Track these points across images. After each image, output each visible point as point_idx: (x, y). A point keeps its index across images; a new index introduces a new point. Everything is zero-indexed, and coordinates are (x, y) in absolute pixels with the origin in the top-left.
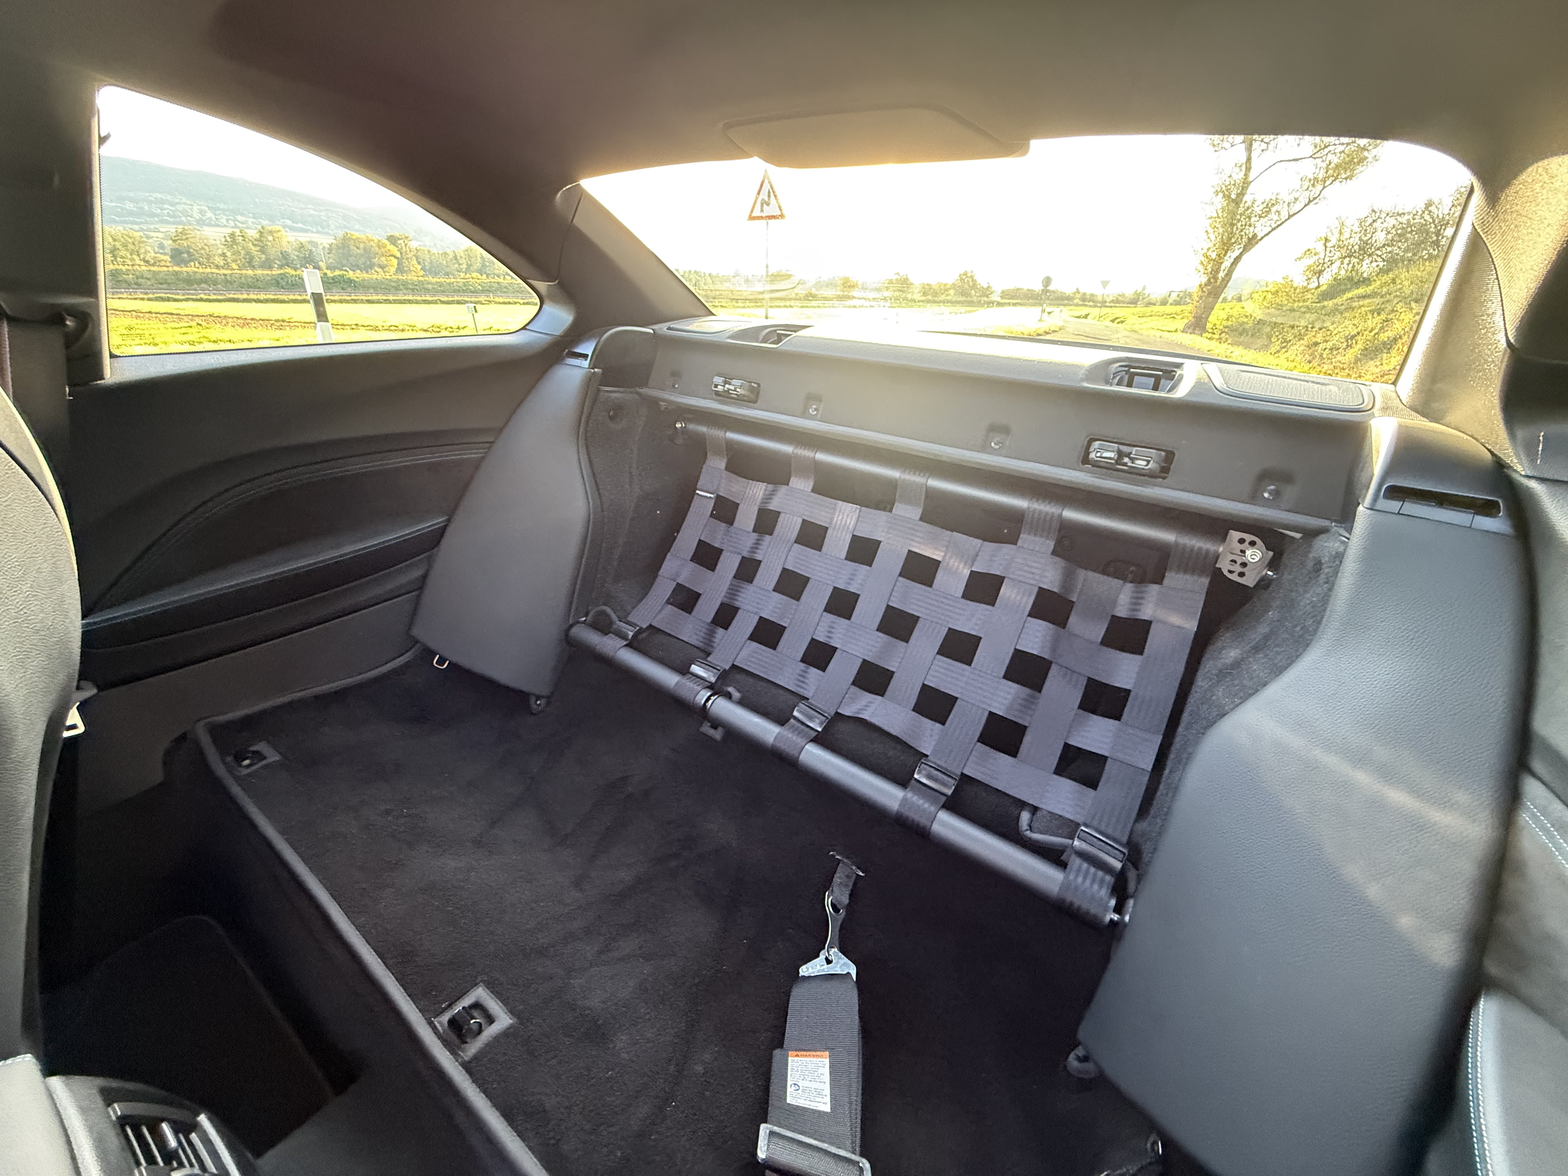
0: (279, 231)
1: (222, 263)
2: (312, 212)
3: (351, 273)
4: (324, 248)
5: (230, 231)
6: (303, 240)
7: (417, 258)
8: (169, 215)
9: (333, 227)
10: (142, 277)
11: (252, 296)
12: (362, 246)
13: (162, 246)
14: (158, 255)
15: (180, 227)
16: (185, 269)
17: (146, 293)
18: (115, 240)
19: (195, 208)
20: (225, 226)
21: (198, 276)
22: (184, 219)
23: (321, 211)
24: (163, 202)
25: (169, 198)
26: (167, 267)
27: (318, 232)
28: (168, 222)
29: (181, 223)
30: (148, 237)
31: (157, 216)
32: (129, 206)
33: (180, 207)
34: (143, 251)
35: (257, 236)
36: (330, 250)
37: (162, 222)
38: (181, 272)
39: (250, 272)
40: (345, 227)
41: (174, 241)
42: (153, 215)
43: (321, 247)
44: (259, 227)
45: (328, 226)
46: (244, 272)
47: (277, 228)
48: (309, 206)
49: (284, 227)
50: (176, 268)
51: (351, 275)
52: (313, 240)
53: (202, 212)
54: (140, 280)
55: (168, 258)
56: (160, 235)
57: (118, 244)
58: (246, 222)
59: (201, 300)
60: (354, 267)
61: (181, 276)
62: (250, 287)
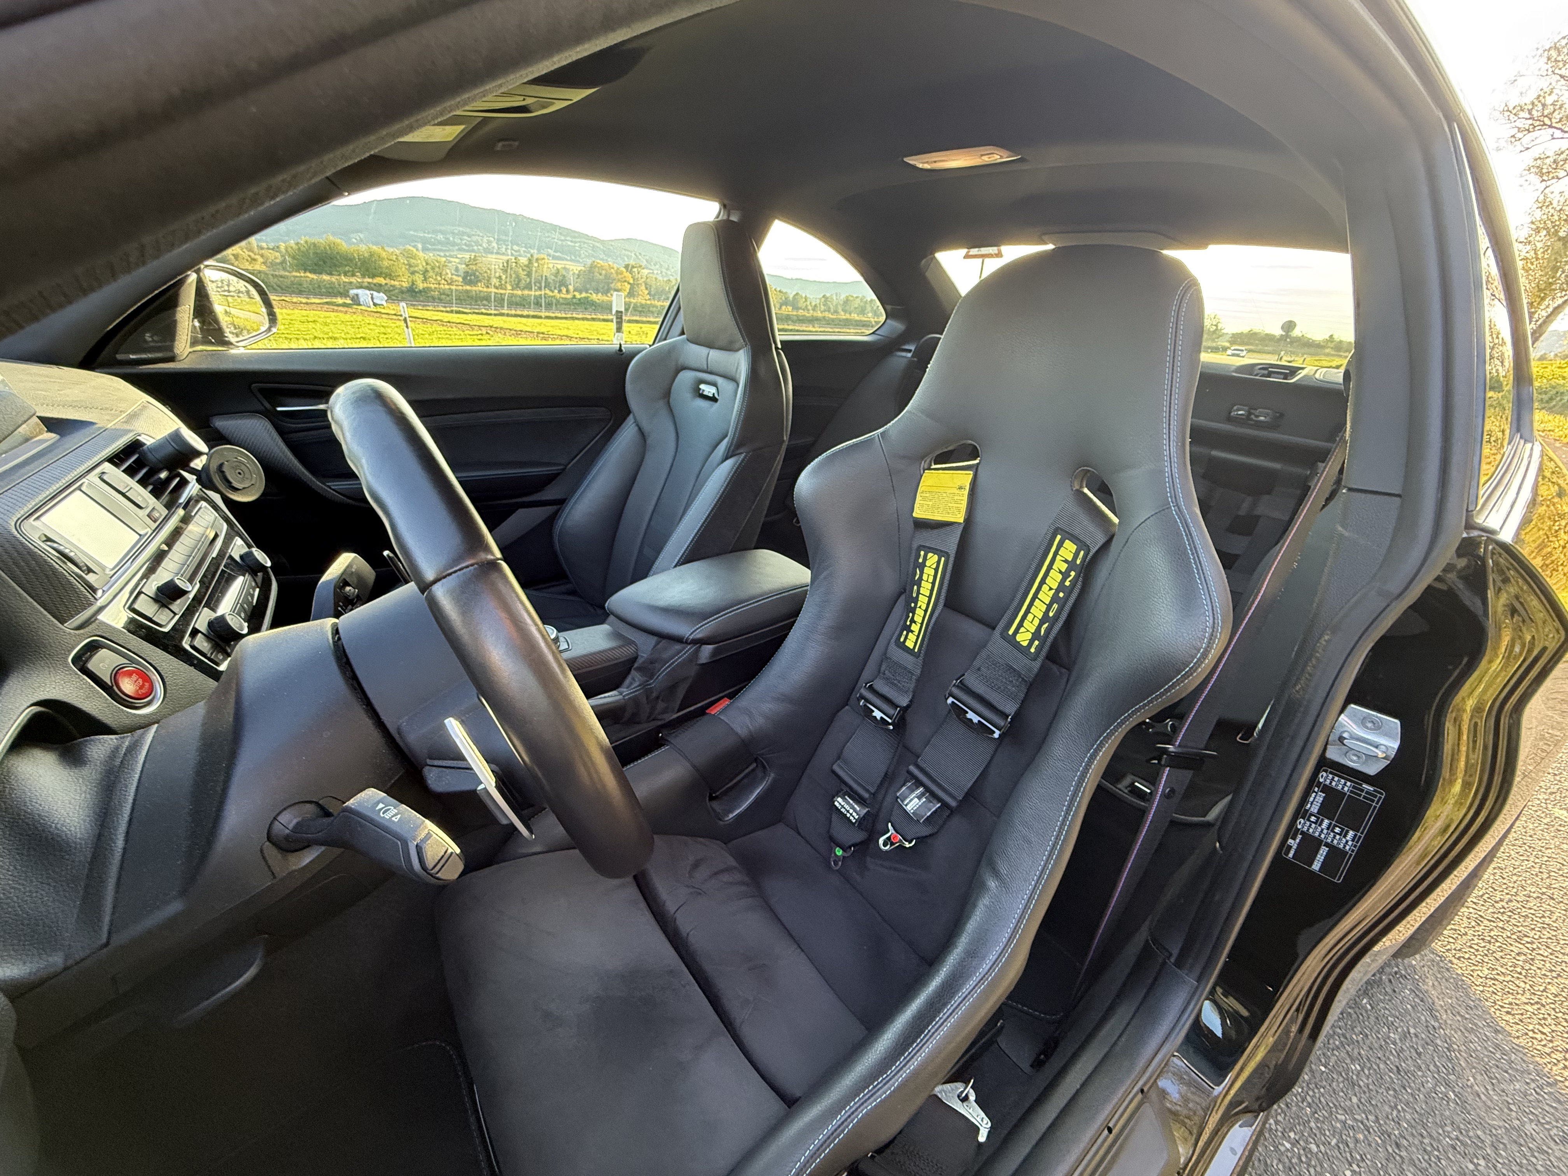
0: (544, 259)
1: (497, 284)
2: (569, 243)
3: (594, 295)
4: (574, 274)
5: (505, 258)
6: (559, 267)
7: (646, 284)
8: (466, 245)
9: (583, 256)
10: (444, 294)
11: (519, 312)
12: (604, 272)
13: (457, 269)
14: (454, 277)
15: (473, 254)
16: (474, 288)
17: (445, 307)
18: (427, 264)
19: (485, 239)
20: (503, 254)
21: (482, 295)
22: (475, 248)
23: (575, 242)
24: (464, 233)
25: (468, 230)
26: (459, 286)
27: (571, 260)
28: (464, 250)
29: (473, 251)
30: (450, 262)
31: (457, 245)
32: (440, 237)
33: (474, 238)
34: (444, 273)
35: (526, 263)
36: (579, 276)
37: (460, 250)
38: (471, 291)
39: (519, 293)
40: (593, 256)
41: (467, 265)
42: (454, 244)
43: (571, 273)
44: (529, 255)
45: (580, 256)
46: (515, 292)
47: (542, 256)
48: (568, 238)
49: (549, 255)
50: (468, 288)
51: (594, 297)
52: (567, 267)
53: (489, 242)
54: (443, 297)
55: (460, 279)
56: (457, 260)
57: (429, 267)
58: (519, 251)
59: (482, 314)
60: (597, 291)
61: (471, 294)
62: (517, 304)
